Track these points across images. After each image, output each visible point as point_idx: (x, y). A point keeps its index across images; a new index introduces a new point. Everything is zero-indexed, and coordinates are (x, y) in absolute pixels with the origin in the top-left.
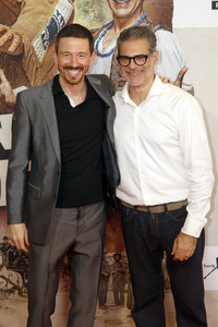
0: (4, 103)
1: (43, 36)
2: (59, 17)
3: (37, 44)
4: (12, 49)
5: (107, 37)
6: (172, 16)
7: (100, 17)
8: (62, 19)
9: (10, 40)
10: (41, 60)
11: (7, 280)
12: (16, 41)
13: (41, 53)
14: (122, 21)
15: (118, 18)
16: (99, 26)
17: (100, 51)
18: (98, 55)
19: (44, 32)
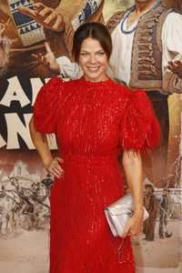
0: (49, 69)
1: (80, 16)
2: (93, 2)
3: (75, 23)
4: (55, 26)
5: (130, 18)
7: (125, 2)
8: (95, 3)
9: (54, 20)
11: (49, 208)
12: (59, 20)
14: (143, 5)
15: (139, 3)
16: (124, 9)
17: (125, 29)
18: (123, 32)
19: (81, 13)
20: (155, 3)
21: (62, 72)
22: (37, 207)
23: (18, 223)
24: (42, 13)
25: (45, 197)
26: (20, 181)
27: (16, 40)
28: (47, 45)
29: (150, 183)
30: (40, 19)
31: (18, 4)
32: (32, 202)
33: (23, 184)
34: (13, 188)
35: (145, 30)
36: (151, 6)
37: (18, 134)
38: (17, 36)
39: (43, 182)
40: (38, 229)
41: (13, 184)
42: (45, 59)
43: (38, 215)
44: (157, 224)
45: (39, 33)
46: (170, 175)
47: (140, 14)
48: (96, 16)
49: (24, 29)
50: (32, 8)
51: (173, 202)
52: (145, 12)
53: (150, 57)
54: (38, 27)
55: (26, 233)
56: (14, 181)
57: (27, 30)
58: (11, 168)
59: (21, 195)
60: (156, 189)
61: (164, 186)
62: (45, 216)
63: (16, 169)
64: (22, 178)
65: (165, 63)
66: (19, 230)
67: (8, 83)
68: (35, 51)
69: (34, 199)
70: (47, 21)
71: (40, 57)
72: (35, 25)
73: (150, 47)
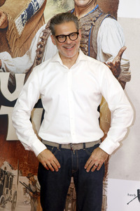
1: (23, 16)
2: (35, 3)
3: (18, 21)
6: (117, 8)
7: (65, 5)
8: (37, 4)
10: (20, 33)
13: (20, 28)
14: (81, 9)
15: (78, 6)
19: (23, 13)
20: (93, 8)
21: (3, 66)
36: (89, 10)
48: (37, 17)
73: (86, 49)
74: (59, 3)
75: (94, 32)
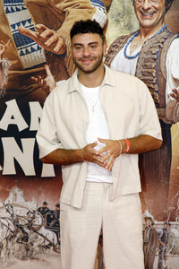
5: (134, 43)
7: (129, 26)
9: (56, 42)
11: (45, 238)
12: (60, 43)
14: (147, 30)
15: (143, 27)
16: (128, 33)
17: (128, 54)
18: (126, 57)
20: (160, 28)
22: (32, 236)
23: (12, 251)
24: (43, 35)
25: (41, 226)
26: (15, 208)
27: (15, 62)
28: (47, 68)
29: (151, 216)
30: (41, 41)
31: (18, 24)
32: (27, 231)
33: (18, 211)
34: (8, 215)
35: (149, 56)
37: (15, 160)
38: (16, 58)
39: (39, 210)
40: (33, 259)
41: (8, 211)
42: (45, 82)
43: (32, 244)
44: (157, 259)
45: (39, 56)
46: (171, 208)
47: (144, 39)
49: (24, 50)
50: (32, 29)
51: (173, 236)
52: (150, 37)
53: (154, 84)
54: (39, 48)
55: (20, 263)
56: (8, 208)
57: (27, 52)
58: (7, 195)
59: (15, 222)
60: (156, 222)
61: (165, 219)
62: (39, 246)
63: (11, 195)
64: (18, 206)
65: (169, 91)
66: (13, 259)
67: (6, 106)
68: (35, 74)
69: (29, 228)
70: (48, 43)
71: (39, 80)
72: (35, 47)
73: (154, 74)
74: (122, 24)
75: (163, 55)
